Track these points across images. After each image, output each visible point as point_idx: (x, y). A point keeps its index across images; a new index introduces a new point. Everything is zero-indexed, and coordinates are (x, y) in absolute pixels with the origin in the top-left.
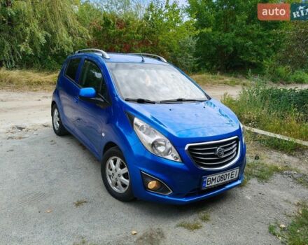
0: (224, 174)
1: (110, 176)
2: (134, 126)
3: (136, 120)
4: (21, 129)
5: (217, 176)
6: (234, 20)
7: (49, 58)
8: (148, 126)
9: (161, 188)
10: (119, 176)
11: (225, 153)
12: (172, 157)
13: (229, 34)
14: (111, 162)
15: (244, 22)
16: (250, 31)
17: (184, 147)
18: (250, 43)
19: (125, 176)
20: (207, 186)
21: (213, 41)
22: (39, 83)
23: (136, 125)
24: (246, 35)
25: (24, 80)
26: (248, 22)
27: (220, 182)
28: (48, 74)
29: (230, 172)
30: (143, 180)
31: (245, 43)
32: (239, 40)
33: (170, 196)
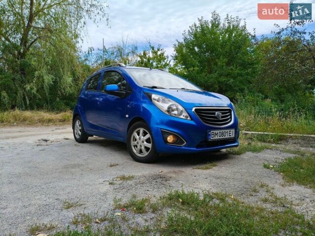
0: (224, 131)
1: (134, 146)
2: (153, 100)
3: (154, 96)
4: (46, 141)
5: (219, 131)
6: (216, 64)
7: (58, 99)
8: (164, 98)
9: (178, 140)
10: (143, 142)
11: (222, 117)
12: (184, 116)
13: (212, 75)
14: (135, 134)
15: (224, 64)
16: (230, 71)
17: (192, 109)
18: (232, 80)
19: (148, 141)
20: (212, 138)
21: (200, 82)
22: (50, 121)
23: (154, 99)
24: (228, 75)
25: (36, 118)
26: (228, 64)
27: (221, 137)
28: (57, 113)
29: (228, 131)
30: (163, 136)
31: (228, 81)
32: (223, 79)
33: (185, 146)
